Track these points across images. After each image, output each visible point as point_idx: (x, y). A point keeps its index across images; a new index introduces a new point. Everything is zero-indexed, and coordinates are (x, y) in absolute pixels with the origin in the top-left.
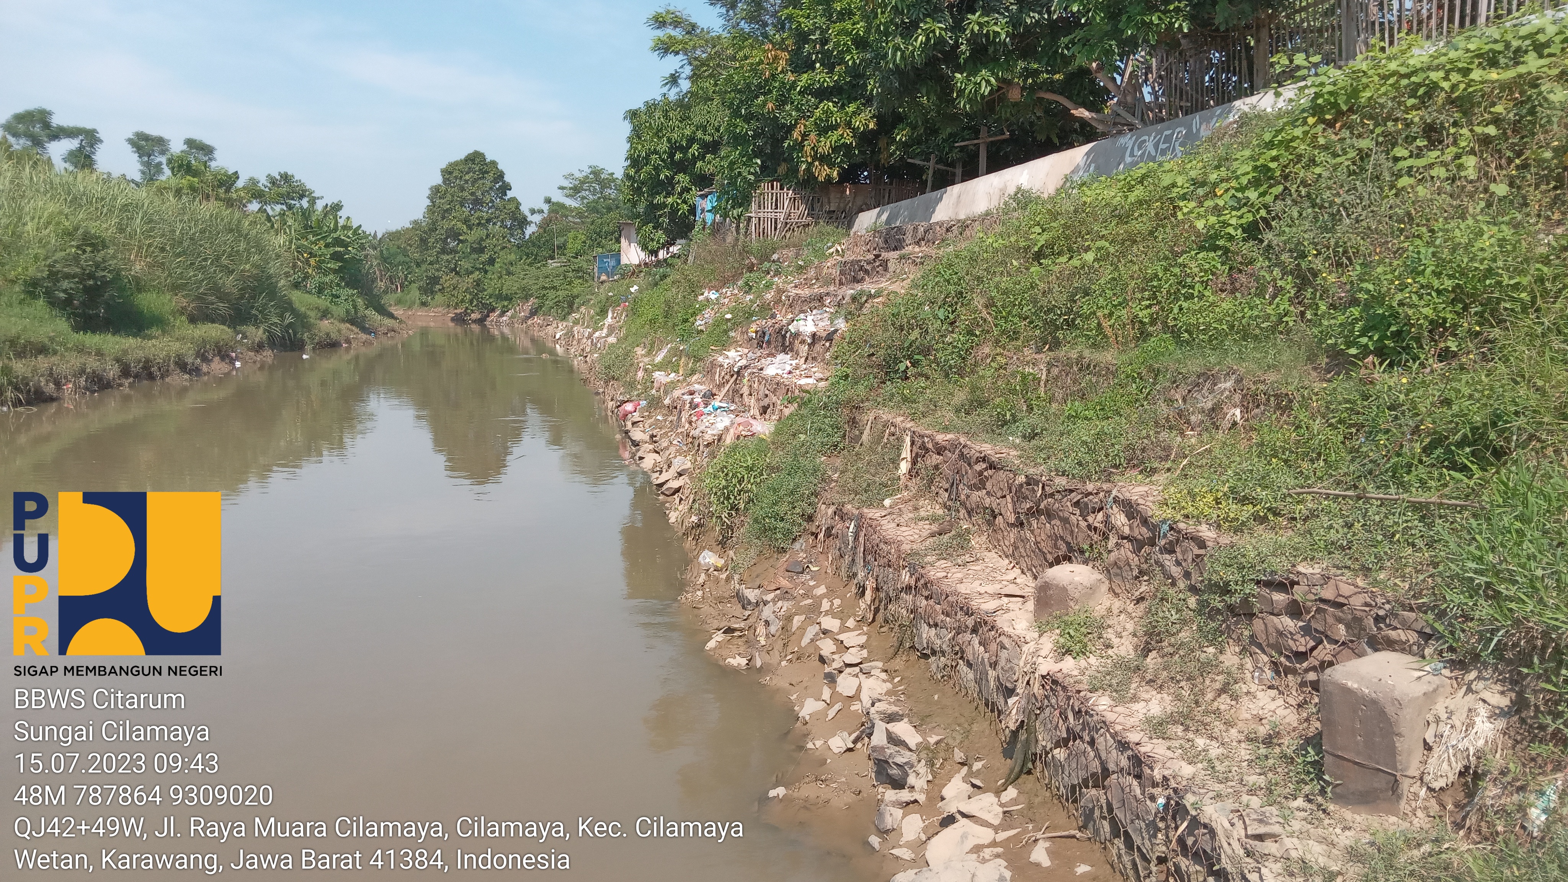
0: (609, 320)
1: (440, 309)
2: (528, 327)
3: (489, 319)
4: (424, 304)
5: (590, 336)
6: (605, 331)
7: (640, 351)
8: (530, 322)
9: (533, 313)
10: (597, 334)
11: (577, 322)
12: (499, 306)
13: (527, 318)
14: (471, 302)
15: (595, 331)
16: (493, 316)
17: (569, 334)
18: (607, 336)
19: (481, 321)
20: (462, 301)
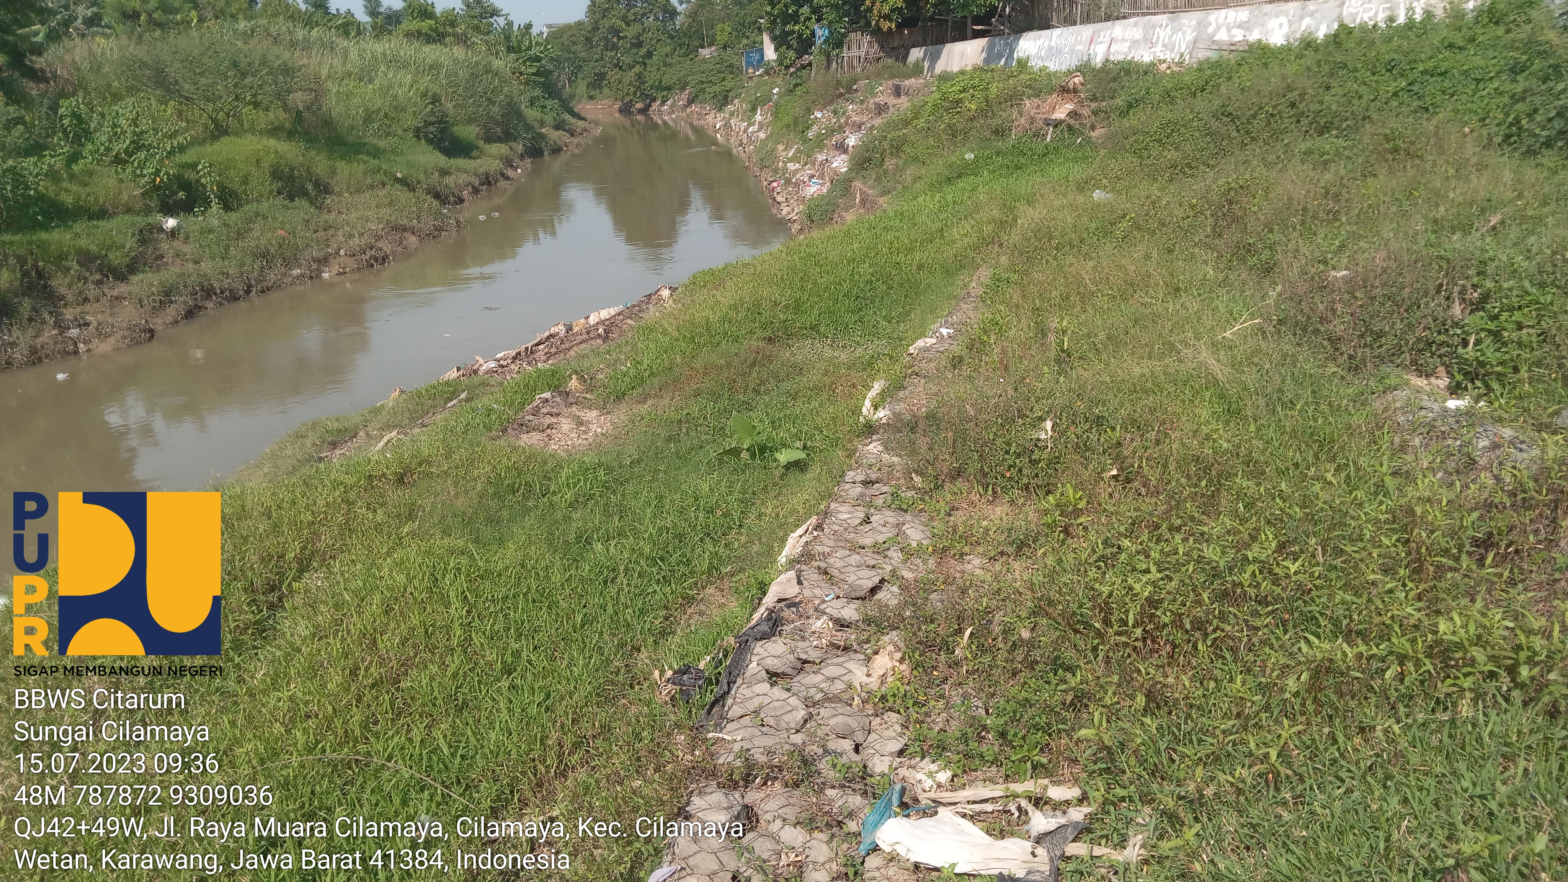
0: (758, 117)
1: (606, 101)
2: (688, 116)
3: (651, 109)
4: (591, 98)
5: (745, 131)
6: (756, 126)
7: (781, 147)
8: (688, 110)
9: (690, 102)
10: (751, 129)
11: (732, 114)
12: (659, 96)
13: (686, 106)
14: (635, 93)
15: (749, 126)
16: (655, 106)
17: (727, 126)
18: (758, 131)
19: (644, 111)
20: (628, 94)
